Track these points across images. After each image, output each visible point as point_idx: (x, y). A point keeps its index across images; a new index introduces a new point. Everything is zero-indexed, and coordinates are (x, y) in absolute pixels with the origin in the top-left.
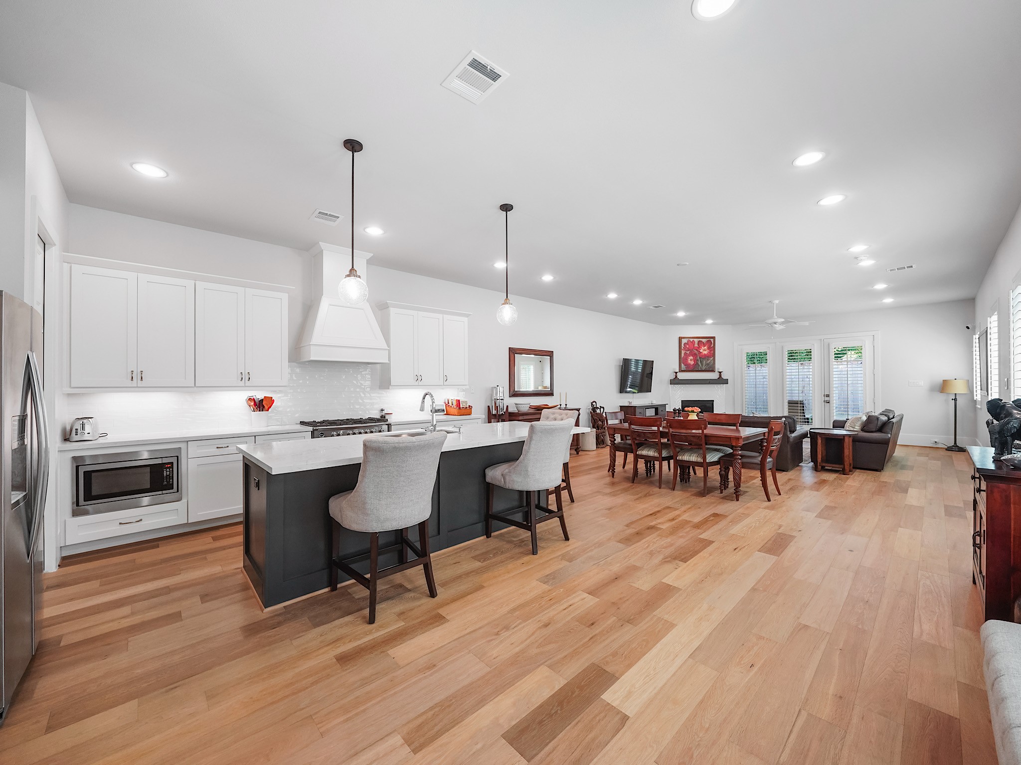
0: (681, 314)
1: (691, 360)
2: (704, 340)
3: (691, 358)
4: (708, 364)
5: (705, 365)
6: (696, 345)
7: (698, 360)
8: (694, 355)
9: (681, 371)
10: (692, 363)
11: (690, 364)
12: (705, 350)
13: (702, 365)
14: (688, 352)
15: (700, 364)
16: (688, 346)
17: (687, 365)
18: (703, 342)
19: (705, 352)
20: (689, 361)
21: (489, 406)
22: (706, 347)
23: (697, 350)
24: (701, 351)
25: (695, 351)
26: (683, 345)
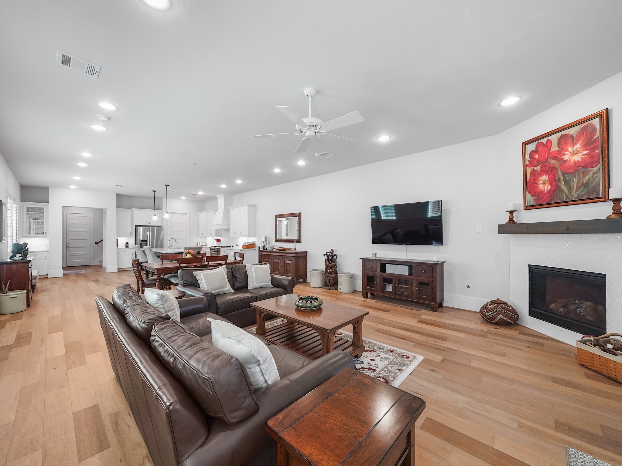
0: (384, 138)
1: (544, 183)
2: (572, 131)
3: (545, 178)
4: (585, 185)
5: (578, 188)
6: (555, 148)
7: (559, 180)
8: (550, 171)
9: (527, 207)
10: (547, 188)
11: (542, 192)
12: (574, 153)
13: (570, 188)
14: (538, 168)
15: (564, 187)
16: (537, 156)
17: (537, 194)
18: (572, 137)
19: (578, 158)
20: (541, 186)
21: (259, 246)
22: (578, 146)
23: (556, 158)
24: (566, 157)
25: (553, 162)
26: (528, 158)
